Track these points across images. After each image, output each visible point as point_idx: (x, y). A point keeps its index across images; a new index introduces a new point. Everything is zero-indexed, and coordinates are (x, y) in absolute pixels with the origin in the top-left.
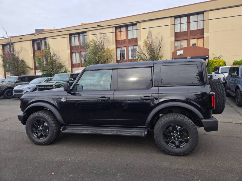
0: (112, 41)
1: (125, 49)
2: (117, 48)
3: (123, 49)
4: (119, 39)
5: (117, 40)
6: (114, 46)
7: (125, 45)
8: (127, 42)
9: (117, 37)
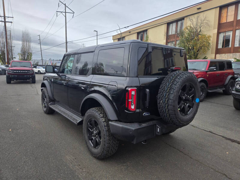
0: (213, 25)
1: (231, 34)
2: (219, 33)
3: (227, 34)
4: (224, 21)
5: (221, 23)
6: (216, 31)
7: (231, 29)
8: (235, 24)
9: (221, 19)
